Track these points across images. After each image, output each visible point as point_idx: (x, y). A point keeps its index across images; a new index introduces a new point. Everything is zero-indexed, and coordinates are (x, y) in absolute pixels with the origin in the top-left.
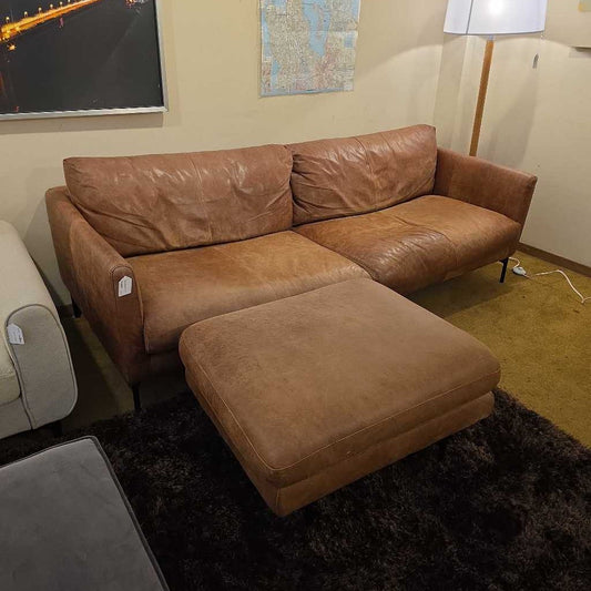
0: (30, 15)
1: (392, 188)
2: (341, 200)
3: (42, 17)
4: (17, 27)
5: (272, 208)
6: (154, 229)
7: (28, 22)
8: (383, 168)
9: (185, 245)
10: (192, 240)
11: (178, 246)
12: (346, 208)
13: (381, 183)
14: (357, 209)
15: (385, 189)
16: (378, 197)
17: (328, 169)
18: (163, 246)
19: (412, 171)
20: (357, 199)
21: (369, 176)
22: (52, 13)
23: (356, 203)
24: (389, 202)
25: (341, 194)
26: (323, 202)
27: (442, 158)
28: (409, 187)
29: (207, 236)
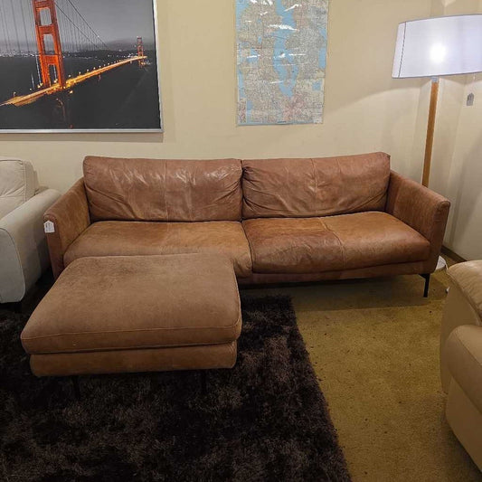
0: (82, 74)
1: (335, 200)
2: (281, 204)
3: (89, 75)
4: (74, 80)
5: (218, 203)
6: (126, 204)
7: (81, 78)
8: (328, 184)
9: (148, 219)
10: (154, 215)
11: (143, 218)
12: (286, 211)
13: (323, 196)
14: (295, 213)
15: (327, 200)
16: (319, 206)
17: (273, 179)
18: (133, 217)
19: (355, 189)
20: (298, 205)
21: (311, 188)
22: (95, 72)
23: (295, 208)
24: (329, 211)
25: (281, 199)
26: (265, 203)
27: (392, 182)
28: (352, 201)
29: (165, 215)
